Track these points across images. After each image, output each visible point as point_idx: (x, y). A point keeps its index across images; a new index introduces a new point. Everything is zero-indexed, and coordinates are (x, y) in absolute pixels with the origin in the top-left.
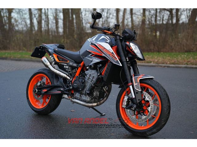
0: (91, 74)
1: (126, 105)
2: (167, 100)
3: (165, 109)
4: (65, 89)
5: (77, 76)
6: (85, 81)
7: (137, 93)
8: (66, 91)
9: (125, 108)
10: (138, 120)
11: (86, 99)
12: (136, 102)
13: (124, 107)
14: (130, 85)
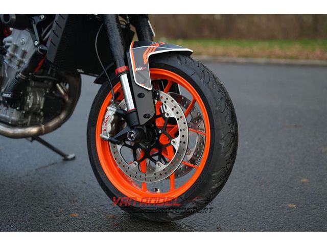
0: (18, 44)
1: (110, 133)
2: (228, 117)
3: (223, 144)
7: (141, 96)
9: (109, 140)
10: (143, 175)
11: (8, 117)
12: (137, 123)
13: (106, 137)
14: (123, 73)
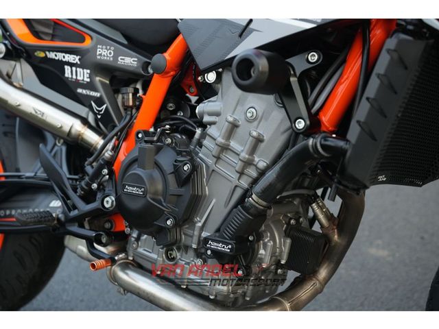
0: (239, 117)
4: (75, 207)
5: (146, 133)
6: (195, 168)
8: (79, 220)
